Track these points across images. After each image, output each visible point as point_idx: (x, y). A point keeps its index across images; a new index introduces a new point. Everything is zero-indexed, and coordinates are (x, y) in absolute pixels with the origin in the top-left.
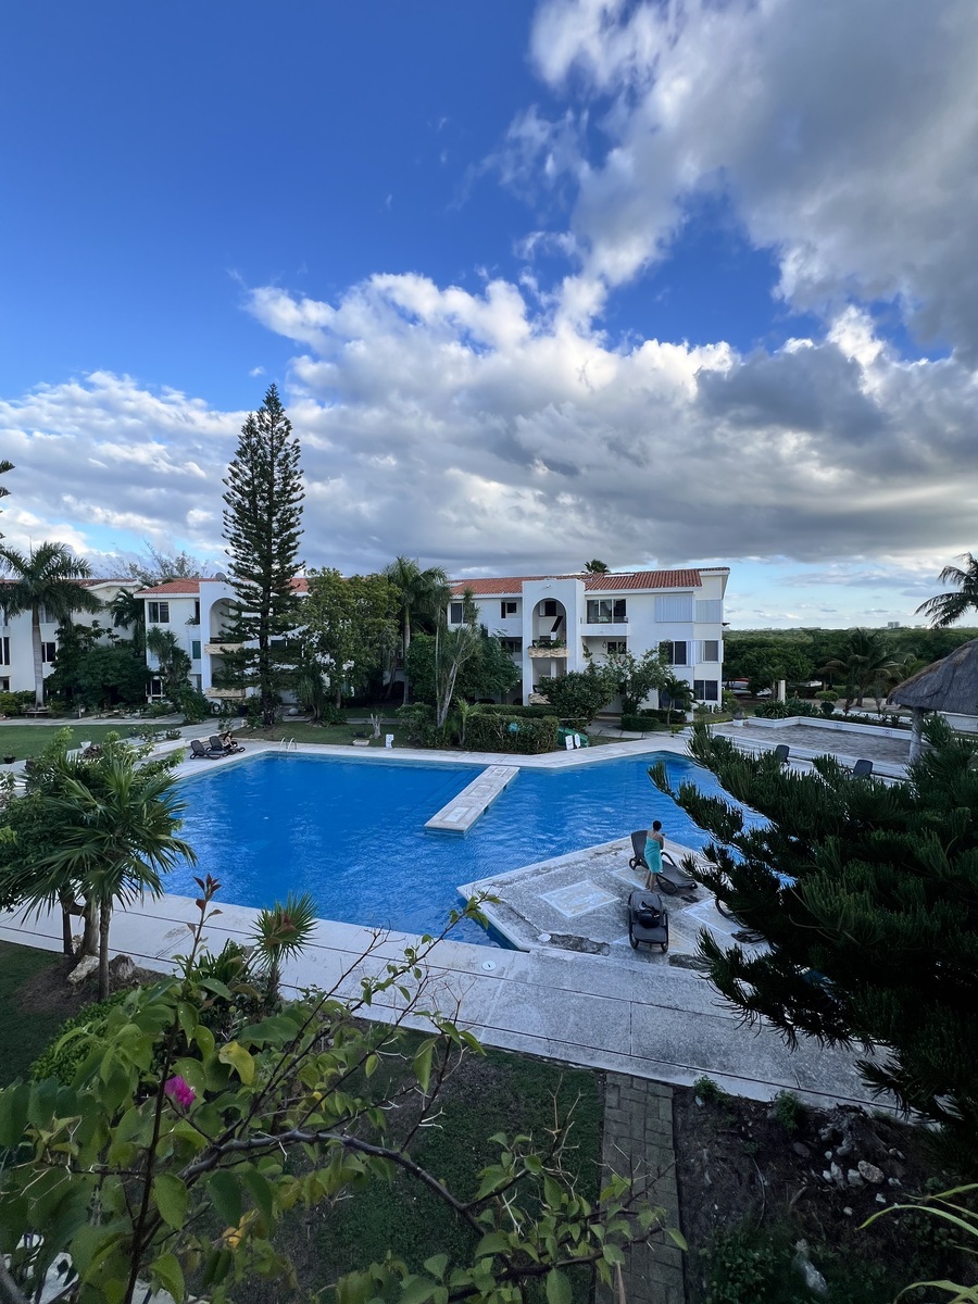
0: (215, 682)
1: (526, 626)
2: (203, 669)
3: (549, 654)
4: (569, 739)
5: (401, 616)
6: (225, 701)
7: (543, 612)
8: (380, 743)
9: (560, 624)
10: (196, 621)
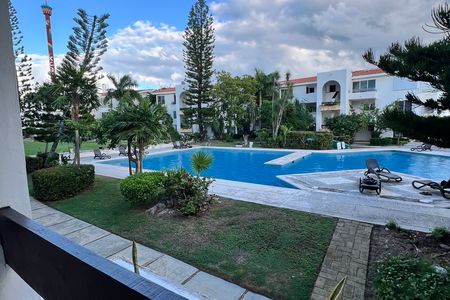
0: (182, 126)
1: (319, 97)
2: (177, 122)
3: (330, 108)
4: (339, 144)
5: (257, 94)
6: (186, 134)
7: (328, 90)
8: (248, 146)
9: (337, 94)
10: (175, 103)
